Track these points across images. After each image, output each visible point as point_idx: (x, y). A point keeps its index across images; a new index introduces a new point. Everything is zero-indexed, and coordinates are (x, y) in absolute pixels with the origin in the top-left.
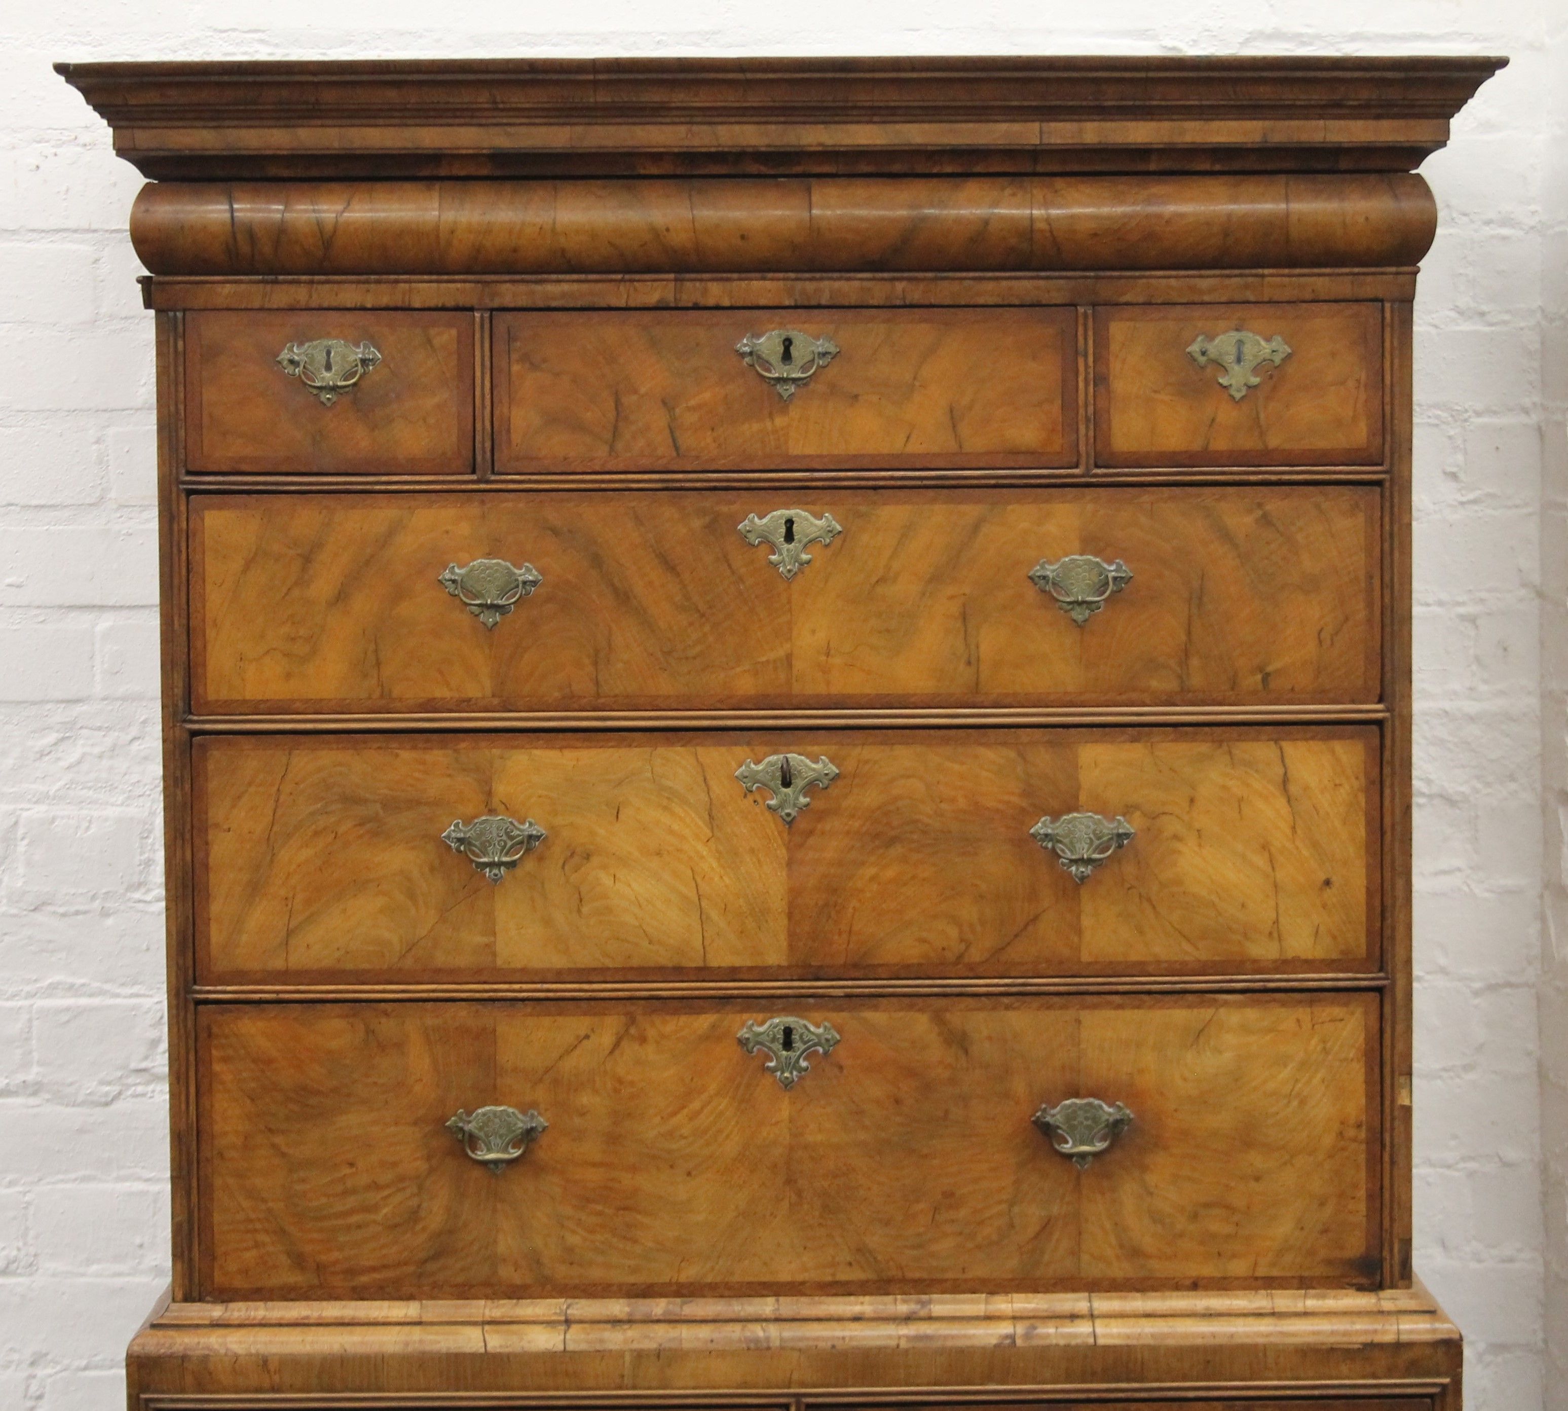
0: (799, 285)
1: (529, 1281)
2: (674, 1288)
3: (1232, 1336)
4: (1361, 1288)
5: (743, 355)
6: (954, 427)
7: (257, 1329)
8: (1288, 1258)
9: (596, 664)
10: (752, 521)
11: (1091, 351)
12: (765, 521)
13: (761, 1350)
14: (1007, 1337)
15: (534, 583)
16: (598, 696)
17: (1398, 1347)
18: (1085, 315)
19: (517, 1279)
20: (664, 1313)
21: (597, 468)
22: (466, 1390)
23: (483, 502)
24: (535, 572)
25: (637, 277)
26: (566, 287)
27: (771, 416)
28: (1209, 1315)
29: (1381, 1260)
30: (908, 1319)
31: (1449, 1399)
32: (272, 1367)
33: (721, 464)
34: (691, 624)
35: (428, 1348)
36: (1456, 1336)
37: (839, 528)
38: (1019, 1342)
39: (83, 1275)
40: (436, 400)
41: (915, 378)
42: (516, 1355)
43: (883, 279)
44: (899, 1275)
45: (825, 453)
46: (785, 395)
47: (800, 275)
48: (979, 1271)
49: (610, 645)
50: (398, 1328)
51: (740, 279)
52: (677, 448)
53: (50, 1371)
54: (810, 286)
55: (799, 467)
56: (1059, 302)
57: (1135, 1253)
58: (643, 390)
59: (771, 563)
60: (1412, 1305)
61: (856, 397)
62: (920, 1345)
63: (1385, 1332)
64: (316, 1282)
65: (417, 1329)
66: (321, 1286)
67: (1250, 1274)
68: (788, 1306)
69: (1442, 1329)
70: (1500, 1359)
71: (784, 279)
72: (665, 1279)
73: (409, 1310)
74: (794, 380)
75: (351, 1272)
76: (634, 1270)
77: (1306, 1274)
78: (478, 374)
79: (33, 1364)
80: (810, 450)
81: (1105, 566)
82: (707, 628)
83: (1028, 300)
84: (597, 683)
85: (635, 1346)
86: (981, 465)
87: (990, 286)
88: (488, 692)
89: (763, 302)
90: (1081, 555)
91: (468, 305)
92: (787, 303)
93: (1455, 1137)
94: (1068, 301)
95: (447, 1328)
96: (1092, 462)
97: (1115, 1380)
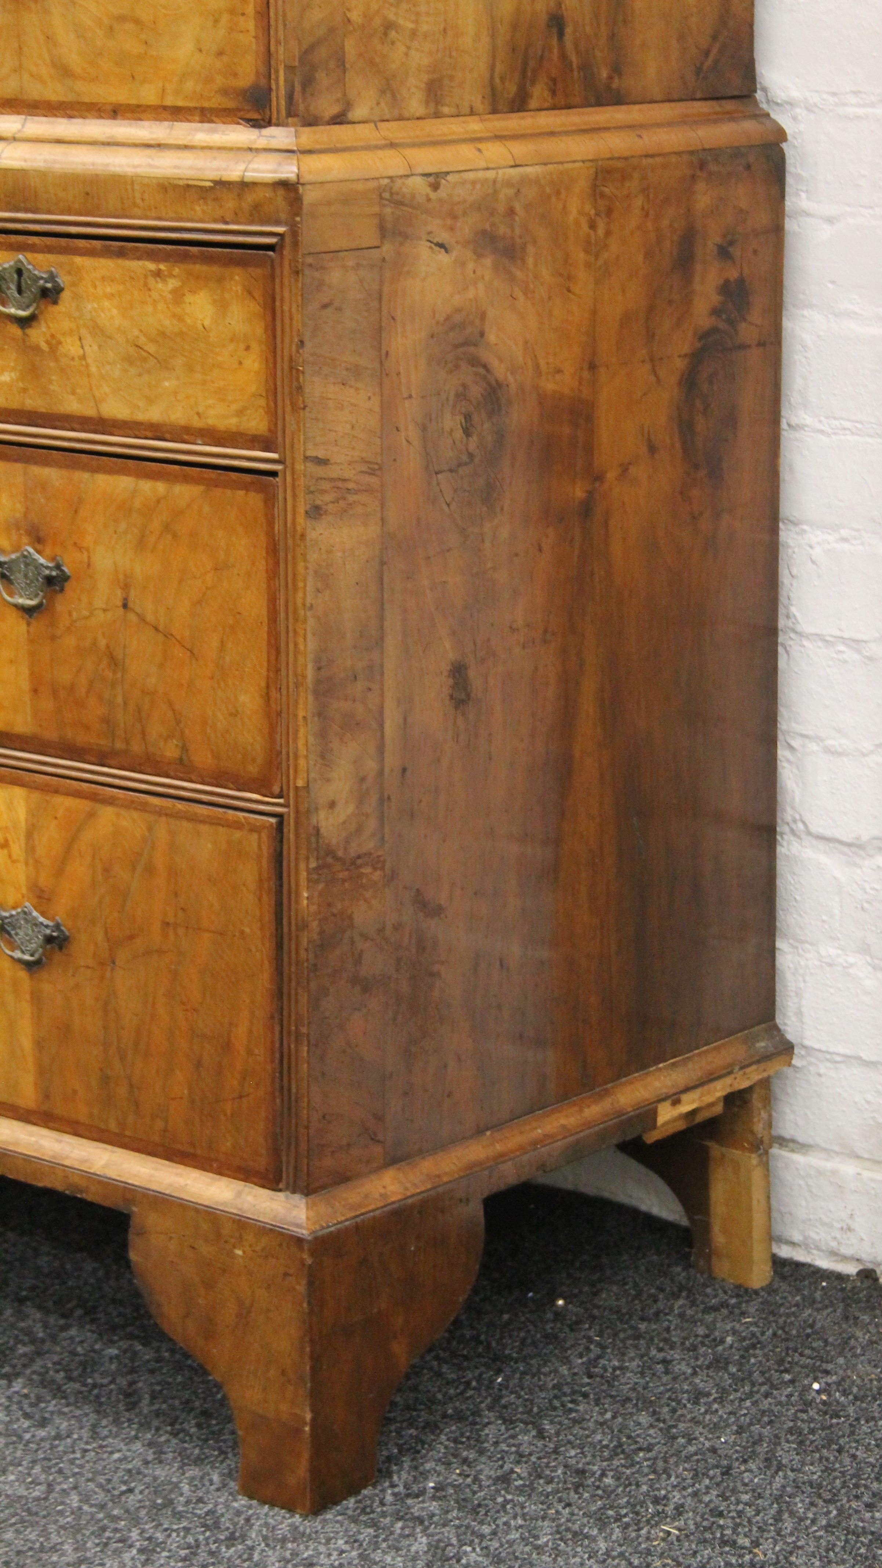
4: (249, 123)
29: (270, 90)
31: (287, 251)
67: (159, 102)
77: (206, 104)
97: (18, 210)
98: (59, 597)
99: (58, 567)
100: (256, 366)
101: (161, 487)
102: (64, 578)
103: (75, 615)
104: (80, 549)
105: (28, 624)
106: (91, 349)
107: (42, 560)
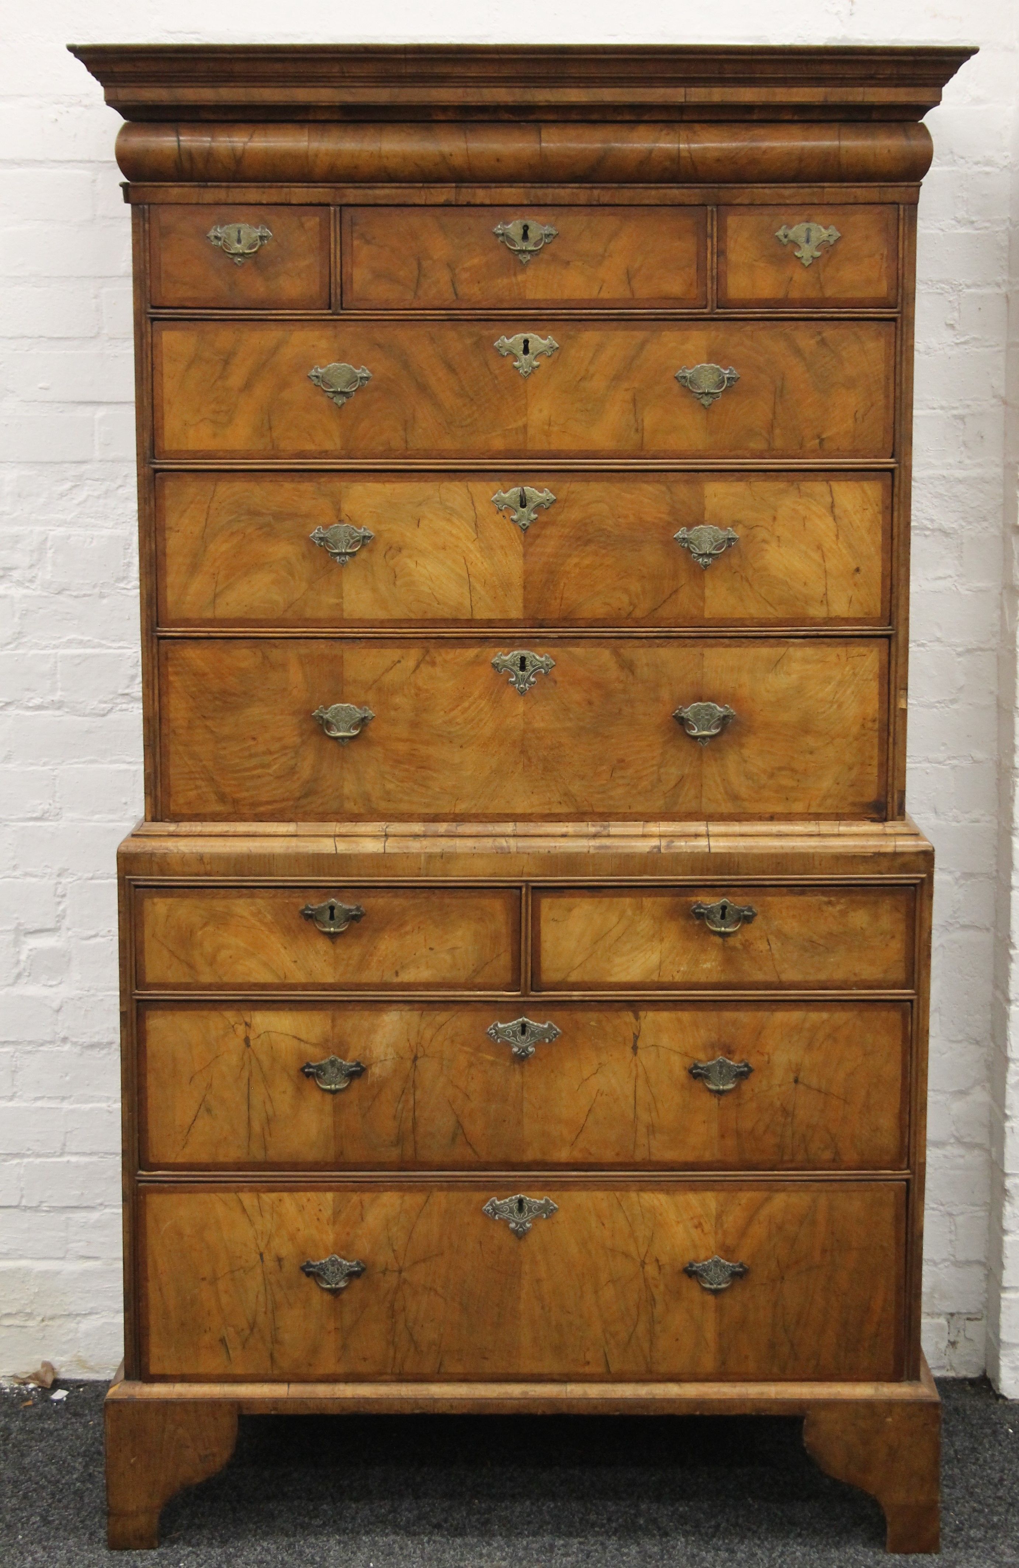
0: (533, 191)
1: (362, 811)
2: (452, 816)
3: (793, 848)
4: (873, 820)
5: (498, 235)
6: (629, 283)
7: (196, 838)
8: (829, 802)
9: (405, 430)
10: (503, 341)
11: (715, 235)
12: (511, 340)
13: (504, 853)
14: (655, 847)
15: (367, 378)
16: (407, 449)
17: (895, 855)
18: (712, 211)
19: (356, 809)
20: (446, 831)
21: (408, 307)
22: (325, 876)
23: (335, 327)
24: (367, 371)
25: (432, 185)
26: (387, 191)
27: (515, 275)
28: (779, 835)
29: (887, 803)
30: (595, 836)
31: (926, 887)
32: (206, 861)
33: (484, 304)
34: (465, 405)
35: (301, 850)
36: (931, 849)
37: (557, 345)
38: (663, 850)
39: (89, 821)
40: (307, 262)
41: (605, 251)
42: (356, 856)
43: (586, 188)
44: (590, 809)
45: (548, 297)
46: (524, 261)
47: (534, 185)
48: (639, 808)
49: (414, 417)
50: (283, 838)
51: (496, 187)
52: (456, 295)
53: (70, 880)
54: (540, 192)
55: (533, 307)
56: (696, 203)
57: (735, 797)
58: (435, 257)
59: (514, 367)
60: (905, 830)
61: (568, 263)
62: (603, 851)
63: (887, 846)
64: (231, 810)
65: (295, 839)
66: (235, 813)
67: (806, 811)
68: (522, 828)
69: (922, 845)
70: (969, 882)
71: (524, 187)
72: (446, 810)
73: (291, 828)
74: (530, 252)
75: (254, 805)
76: (428, 805)
77: (840, 811)
78: (332, 246)
79: (59, 875)
80: (539, 296)
81: (723, 370)
82: (475, 408)
83: (676, 202)
84: (406, 442)
85: (427, 850)
86: (647, 306)
87: (653, 192)
88: (339, 447)
89: (510, 202)
90: (708, 363)
91: (326, 202)
92: (525, 202)
93: (944, 744)
94: (701, 202)
95: (313, 839)
96: (715, 305)
97: (721, 874)
98: (746, 1082)
99: (746, 1065)
100: (899, 946)
101: (825, 1015)
102: (751, 1070)
103: (756, 1090)
104: (762, 1054)
105: (719, 1100)
106: (776, 945)
107: (732, 1063)
